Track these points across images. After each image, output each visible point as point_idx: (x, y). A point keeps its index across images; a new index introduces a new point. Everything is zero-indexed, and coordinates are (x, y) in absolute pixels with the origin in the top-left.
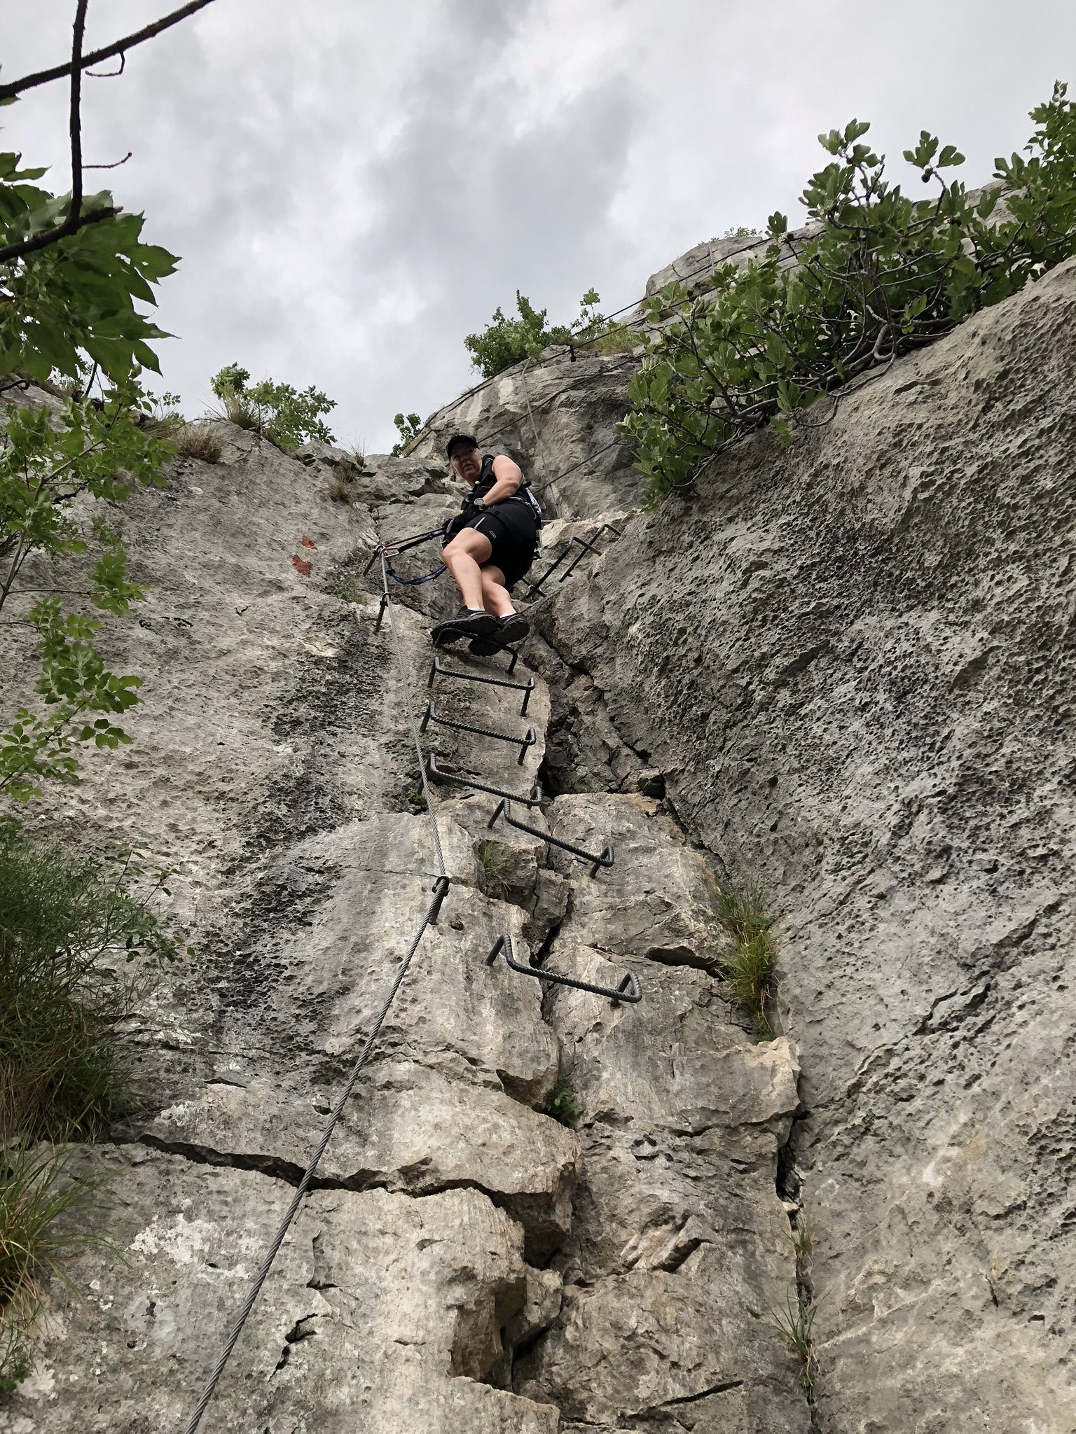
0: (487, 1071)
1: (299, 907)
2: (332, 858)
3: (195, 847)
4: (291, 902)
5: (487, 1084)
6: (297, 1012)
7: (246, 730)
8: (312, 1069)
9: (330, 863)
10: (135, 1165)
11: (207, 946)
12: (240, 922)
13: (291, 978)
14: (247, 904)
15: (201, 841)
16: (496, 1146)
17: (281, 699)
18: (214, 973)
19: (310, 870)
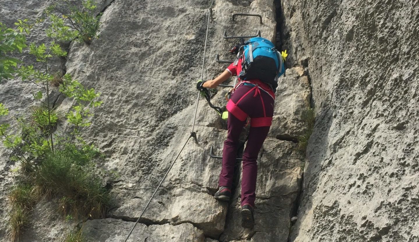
0: (204, 188)
1: (165, 141)
2: (176, 123)
3: (143, 124)
4: (164, 140)
5: (203, 192)
6: (159, 175)
7: (163, 77)
8: (160, 191)
9: (175, 125)
10: (109, 223)
11: (141, 157)
12: (151, 147)
13: (159, 165)
14: (153, 142)
15: (145, 122)
16: (199, 210)
17: (176, 61)
18: (142, 165)
19: (170, 128)
